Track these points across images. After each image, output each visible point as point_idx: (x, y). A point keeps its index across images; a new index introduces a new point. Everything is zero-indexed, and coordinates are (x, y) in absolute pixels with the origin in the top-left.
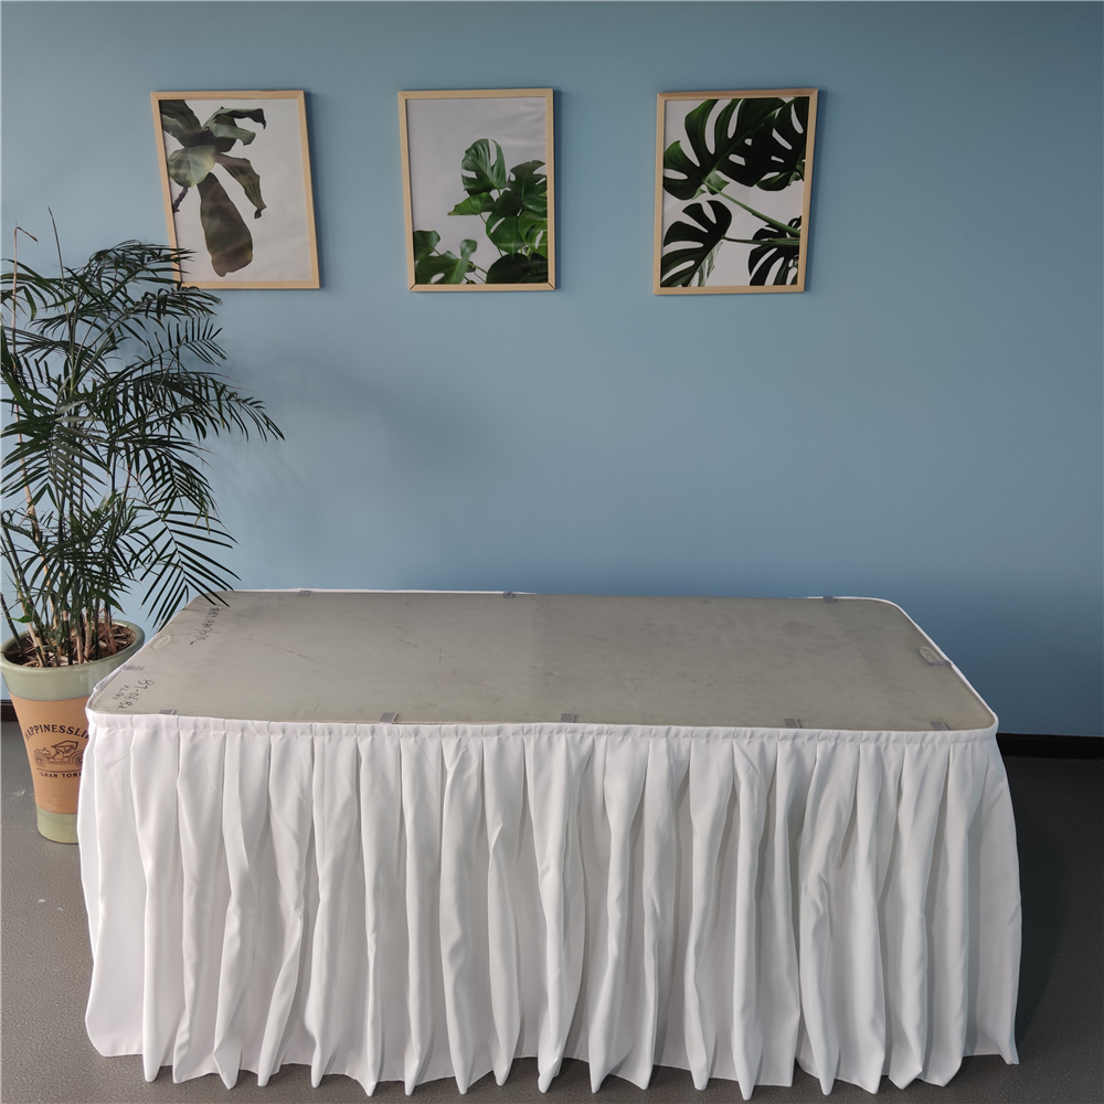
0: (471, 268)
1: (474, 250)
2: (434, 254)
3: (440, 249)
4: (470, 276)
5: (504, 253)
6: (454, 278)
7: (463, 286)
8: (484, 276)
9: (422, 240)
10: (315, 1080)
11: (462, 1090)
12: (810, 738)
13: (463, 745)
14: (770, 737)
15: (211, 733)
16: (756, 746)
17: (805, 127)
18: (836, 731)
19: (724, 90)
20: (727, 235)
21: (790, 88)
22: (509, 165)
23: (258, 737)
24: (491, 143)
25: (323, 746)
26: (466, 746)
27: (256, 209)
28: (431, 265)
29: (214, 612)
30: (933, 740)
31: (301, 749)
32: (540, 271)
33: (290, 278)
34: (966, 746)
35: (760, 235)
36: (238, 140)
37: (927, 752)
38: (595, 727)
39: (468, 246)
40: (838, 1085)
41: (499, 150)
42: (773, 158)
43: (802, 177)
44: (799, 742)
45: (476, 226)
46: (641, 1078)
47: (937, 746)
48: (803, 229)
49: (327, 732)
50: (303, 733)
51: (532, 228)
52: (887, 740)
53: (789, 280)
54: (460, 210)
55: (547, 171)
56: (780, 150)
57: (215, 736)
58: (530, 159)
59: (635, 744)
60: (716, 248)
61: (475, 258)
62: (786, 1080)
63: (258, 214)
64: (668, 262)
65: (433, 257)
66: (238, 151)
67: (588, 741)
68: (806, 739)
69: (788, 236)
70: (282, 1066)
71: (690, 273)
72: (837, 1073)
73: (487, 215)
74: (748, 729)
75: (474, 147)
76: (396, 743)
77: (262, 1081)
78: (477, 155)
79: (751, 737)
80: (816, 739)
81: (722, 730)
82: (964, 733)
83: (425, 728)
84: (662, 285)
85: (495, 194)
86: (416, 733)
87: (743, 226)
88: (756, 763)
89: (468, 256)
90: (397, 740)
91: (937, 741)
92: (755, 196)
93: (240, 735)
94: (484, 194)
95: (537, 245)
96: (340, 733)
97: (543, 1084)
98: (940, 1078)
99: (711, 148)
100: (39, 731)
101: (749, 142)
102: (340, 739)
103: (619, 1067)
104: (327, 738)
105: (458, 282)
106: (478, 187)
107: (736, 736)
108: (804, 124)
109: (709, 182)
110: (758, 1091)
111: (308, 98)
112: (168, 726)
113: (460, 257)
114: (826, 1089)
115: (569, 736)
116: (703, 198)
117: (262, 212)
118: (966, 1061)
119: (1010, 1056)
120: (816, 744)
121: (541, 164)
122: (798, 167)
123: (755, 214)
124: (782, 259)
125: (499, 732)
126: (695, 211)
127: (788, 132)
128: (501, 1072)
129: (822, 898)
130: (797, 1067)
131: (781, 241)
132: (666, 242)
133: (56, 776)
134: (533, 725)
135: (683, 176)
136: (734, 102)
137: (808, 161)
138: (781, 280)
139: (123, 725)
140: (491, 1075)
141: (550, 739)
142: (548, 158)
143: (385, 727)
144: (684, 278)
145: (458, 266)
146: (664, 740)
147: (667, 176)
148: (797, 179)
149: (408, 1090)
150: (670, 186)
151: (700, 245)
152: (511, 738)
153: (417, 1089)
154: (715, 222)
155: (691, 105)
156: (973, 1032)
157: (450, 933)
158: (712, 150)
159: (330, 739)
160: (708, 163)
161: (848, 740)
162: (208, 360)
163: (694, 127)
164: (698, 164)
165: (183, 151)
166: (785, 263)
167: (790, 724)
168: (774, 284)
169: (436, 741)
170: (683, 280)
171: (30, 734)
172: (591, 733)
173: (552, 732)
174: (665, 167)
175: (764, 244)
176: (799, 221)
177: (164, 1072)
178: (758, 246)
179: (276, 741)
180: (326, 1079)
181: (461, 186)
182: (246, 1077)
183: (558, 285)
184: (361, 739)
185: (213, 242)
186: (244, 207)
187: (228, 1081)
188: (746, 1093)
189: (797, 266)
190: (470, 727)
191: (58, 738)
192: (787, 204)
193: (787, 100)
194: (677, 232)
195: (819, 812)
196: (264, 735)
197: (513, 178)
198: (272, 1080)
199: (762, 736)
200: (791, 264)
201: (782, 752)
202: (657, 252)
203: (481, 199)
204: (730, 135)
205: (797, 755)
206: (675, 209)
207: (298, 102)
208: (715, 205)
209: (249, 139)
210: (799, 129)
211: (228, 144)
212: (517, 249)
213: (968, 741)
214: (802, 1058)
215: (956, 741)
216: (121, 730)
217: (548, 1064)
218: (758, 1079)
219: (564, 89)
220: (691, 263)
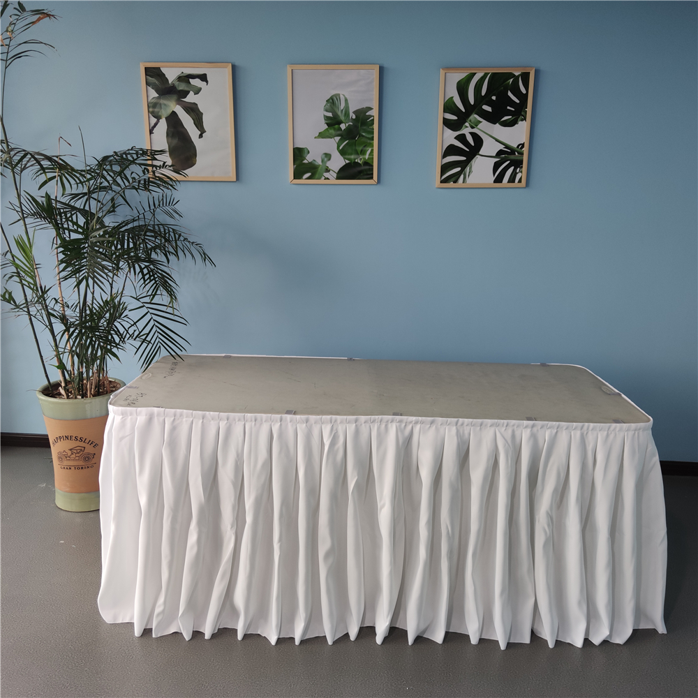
0: (328, 170)
1: (329, 159)
2: (305, 161)
3: (309, 158)
4: (326, 175)
5: (347, 162)
6: (317, 176)
7: (322, 181)
8: (335, 175)
9: (299, 153)
10: (240, 637)
11: (330, 642)
12: (542, 427)
13: (335, 429)
14: (518, 426)
15: (184, 420)
16: (510, 431)
17: (527, 89)
18: (558, 423)
19: (480, 68)
20: (480, 153)
21: (518, 67)
22: (352, 109)
23: (212, 422)
24: (341, 96)
25: (251, 428)
26: (337, 429)
27: (200, 133)
28: (304, 167)
29: (175, 364)
30: (615, 429)
31: (238, 429)
32: (369, 172)
33: (218, 176)
34: (635, 433)
35: (500, 153)
36: (191, 92)
37: (612, 436)
38: (414, 418)
39: (326, 157)
40: (558, 643)
41: (346, 100)
42: (508, 108)
43: (525, 119)
44: (535, 429)
45: (331, 145)
46: (439, 637)
47: (617, 433)
48: (525, 150)
49: (253, 420)
50: (239, 420)
51: (365, 146)
52: (588, 429)
53: (517, 180)
54: (322, 135)
55: (374, 113)
56: (512, 103)
57: (186, 421)
58: (365, 106)
59: (437, 430)
60: (474, 160)
61: (329, 164)
62: (527, 640)
63: (201, 136)
64: (445, 168)
65: (304, 163)
66: (191, 98)
67: (409, 428)
68: (539, 428)
69: (516, 154)
70: (219, 629)
71: (458, 174)
72: (557, 637)
73: (338, 139)
74: (505, 421)
75: (332, 98)
76: (295, 427)
77: (207, 636)
78: (333, 103)
79: (506, 426)
80: (545, 427)
81: (489, 421)
82: (633, 425)
83: (313, 418)
84: (441, 182)
85: (343, 126)
86: (307, 421)
87: (490, 148)
88: (509, 442)
89: (326, 163)
90: (296, 426)
91: (617, 430)
92: (498, 130)
93: (201, 421)
94: (336, 126)
95: (367, 157)
96: (262, 420)
97: (379, 640)
98: (620, 639)
99: (472, 101)
100: (62, 440)
101: (494, 98)
102: (261, 424)
103: (424, 631)
104: (253, 423)
105: (319, 178)
106: (333, 122)
107: (498, 425)
108: (527, 88)
109: (470, 121)
110: (509, 645)
111: (234, 67)
112: (159, 415)
113: (320, 163)
114: (551, 645)
115: (398, 424)
116: (466, 131)
117: (203, 135)
118: (634, 631)
119: (662, 629)
120: (546, 431)
121: (370, 109)
122: (523, 113)
123: (497, 140)
124: (513, 168)
125: (356, 421)
126: (462, 138)
127: (517, 92)
128: (353, 634)
129: (548, 525)
130: (533, 633)
131: (512, 157)
132: (444, 156)
133: (70, 468)
134: (377, 417)
135: (455, 118)
136: (486, 75)
137: (529, 110)
138: (512, 180)
139: (131, 414)
140: (347, 635)
141: (386, 426)
142: (375, 106)
143: (289, 417)
144: (455, 178)
145: (320, 168)
146: (455, 427)
147: (446, 117)
148: (522, 120)
149: (297, 642)
150: (447, 123)
151: (464, 158)
152: (363, 425)
153: (302, 642)
154: (473, 144)
155: (461, 76)
156: (639, 612)
157: (324, 544)
158: (472, 102)
159: (255, 424)
160: (470, 109)
161: (564, 428)
162: (172, 217)
163: (462, 88)
164: (464, 111)
165: (158, 98)
166: (515, 170)
167: (529, 419)
168: (508, 182)
169: (318, 426)
170: (454, 179)
171: (56, 442)
172: (411, 422)
173: (387, 422)
174: (444, 112)
175: (502, 159)
176: (523, 145)
177: (147, 632)
178: (498, 160)
179: (223, 425)
180: (246, 636)
181: (323, 121)
182: (197, 634)
183: (379, 181)
184: (274, 425)
185: (173, 152)
186: (192, 131)
187: (187, 637)
188: (503, 646)
189: (521, 172)
190: (339, 418)
191: (73, 444)
192: (516, 135)
193: (517, 74)
194: (451, 150)
195: (547, 473)
196: (216, 422)
197: (354, 117)
198: (214, 636)
199: (513, 425)
200: (518, 171)
201: (525, 436)
202: (438, 162)
203: (334, 129)
204: (483, 94)
205: (534, 437)
206: (450, 137)
207: (228, 71)
208: (473, 135)
209: (198, 91)
210: (524, 91)
211: (186, 94)
212: (355, 159)
213: (635, 430)
214: (535, 627)
215: (628, 430)
216: (130, 417)
217: (381, 628)
218: (509, 639)
219: (386, 65)
220: (459, 169)
